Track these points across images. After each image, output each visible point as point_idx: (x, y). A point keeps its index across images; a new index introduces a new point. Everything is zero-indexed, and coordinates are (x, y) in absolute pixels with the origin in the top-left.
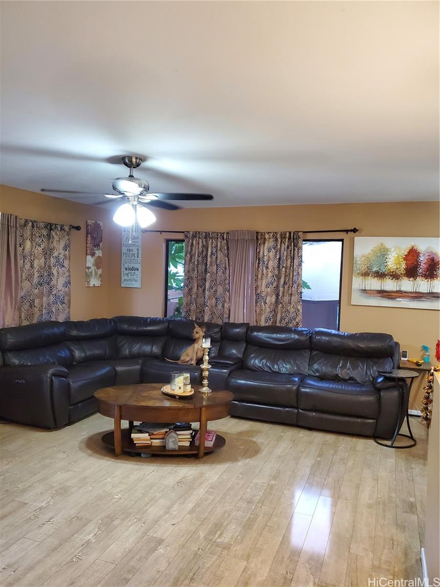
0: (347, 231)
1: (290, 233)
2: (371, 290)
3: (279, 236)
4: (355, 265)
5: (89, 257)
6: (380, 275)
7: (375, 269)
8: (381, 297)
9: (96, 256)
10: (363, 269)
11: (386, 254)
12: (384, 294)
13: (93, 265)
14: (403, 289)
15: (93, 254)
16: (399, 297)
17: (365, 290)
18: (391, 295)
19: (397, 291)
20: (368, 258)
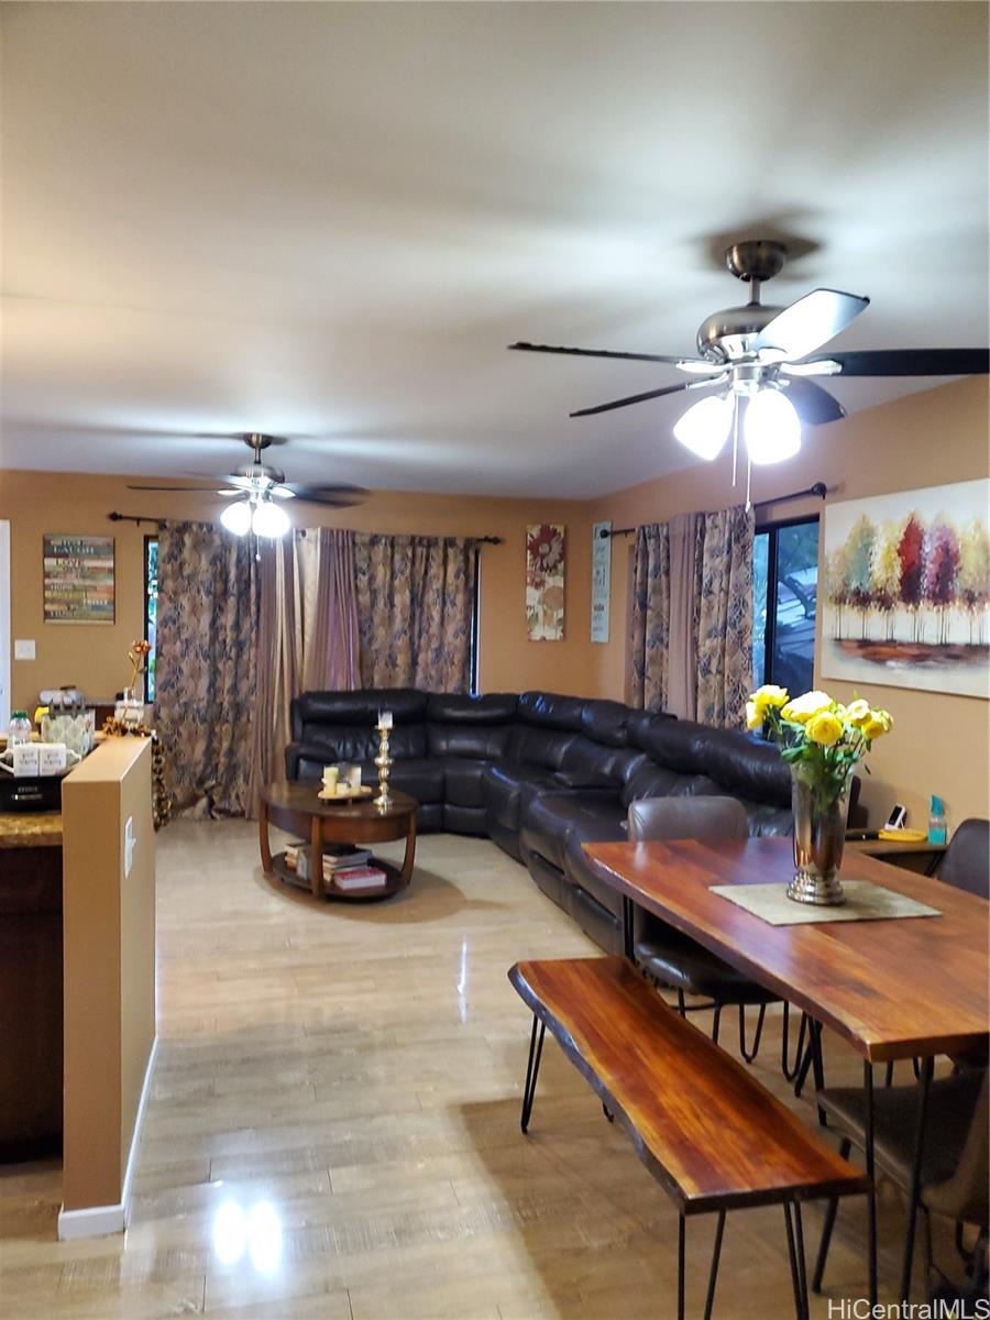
2: (848, 640)
5: (530, 590)
6: (862, 600)
7: (854, 585)
8: (863, 656)
9: (547, 587)
10: (837, 585)
11: (870, 544)
12: (869, 649)
13: (539, 602)
14: (897, 635)
15: (538, 585)
16: (892, 657)
17: (839, 640)
18: (879, 653)
19: (887, 641)
20: (844, 556)
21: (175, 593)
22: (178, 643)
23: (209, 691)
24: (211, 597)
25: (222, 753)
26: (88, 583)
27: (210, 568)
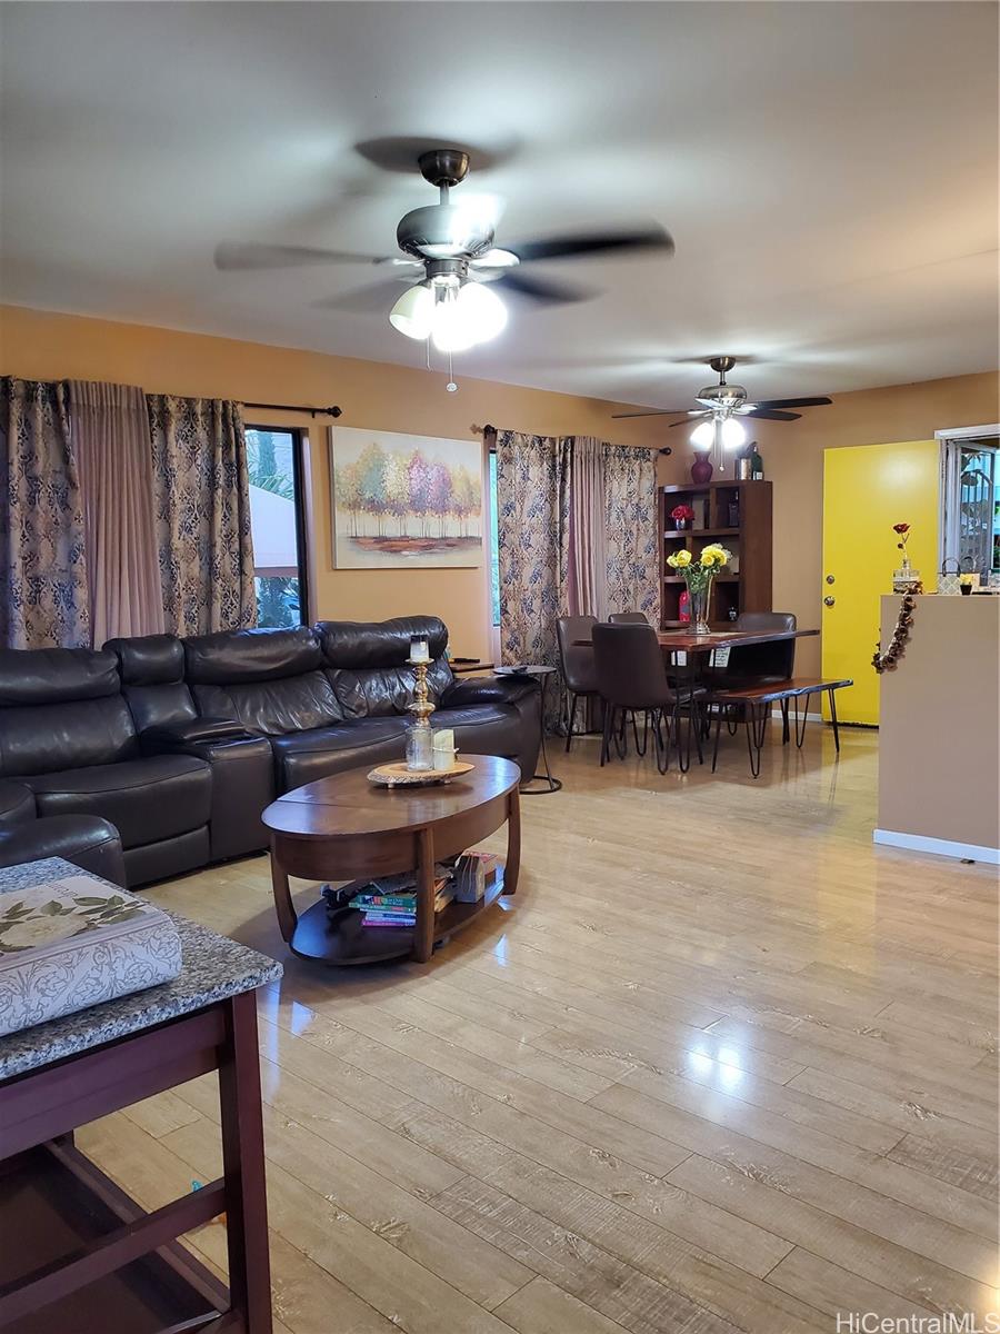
0: (313, 411)
1: (225, 404)
2: (365, 537)
3: (199, 409)
4: (337, 486)
6: (376, 507)
7: (368, 495)
8: (381, 549)
10: (350, 493)
11: (382, 466)
12: (385, 544)
14: (410, 533)
16: (405, 548)
17: (356, 537)
18: (396, 546)
19: (402, 537)
20: (356, 471)
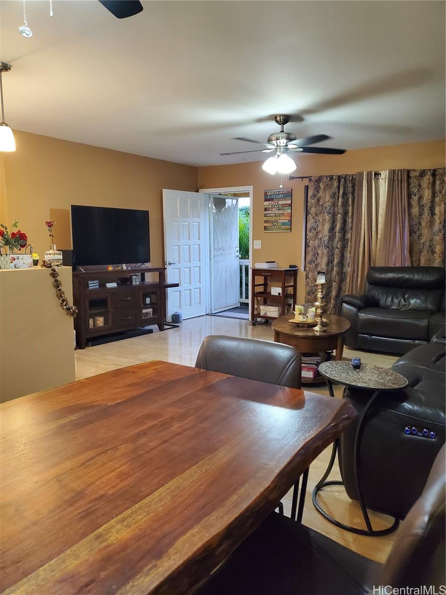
21: (316, 215)
22: (317, 241)
23: (327, 265)
24: (330, 215)
25: (332, 298)
26: (281, 212)
27: (331, 199)
